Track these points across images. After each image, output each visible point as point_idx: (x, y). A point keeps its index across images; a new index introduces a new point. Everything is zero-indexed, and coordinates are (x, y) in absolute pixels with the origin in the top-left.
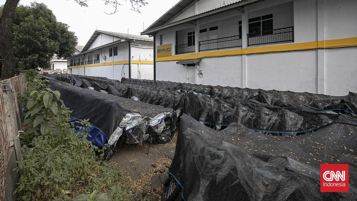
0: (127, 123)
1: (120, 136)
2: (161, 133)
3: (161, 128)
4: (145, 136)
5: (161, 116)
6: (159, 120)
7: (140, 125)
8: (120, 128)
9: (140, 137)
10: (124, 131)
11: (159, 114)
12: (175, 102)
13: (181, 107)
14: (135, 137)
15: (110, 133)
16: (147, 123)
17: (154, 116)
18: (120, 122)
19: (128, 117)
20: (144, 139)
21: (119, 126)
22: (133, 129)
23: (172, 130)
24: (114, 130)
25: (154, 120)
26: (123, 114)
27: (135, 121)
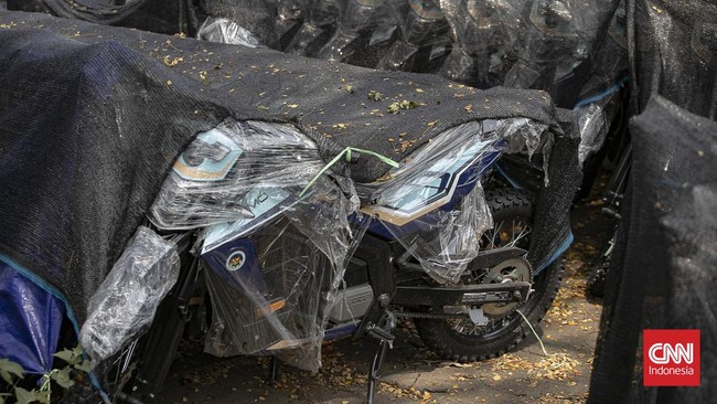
0: (209, 201)
1: (160, 294)
2: (464, 279)
3: (463, 241)
4: (346, 302)
5: (458, 147)
6: (445, 177)
7: (308, 212)
8: (156, 240)
9: (303, 305)
10: (190, 260)
11: (446, 136)
12: (553, 52)
13: (603, 88)
14: (270, 309)
15: (88, 277)
16: (355, 200)
17: (409, 152)
18: (153, 197)
19: (213, 152)
20: (332, 323)
21: (148, 224)
22: (250, 243)
23: (541, 256)
24: (114, 254)
25: (409, 177)
26: (176, 134)
27: (265, 185)
